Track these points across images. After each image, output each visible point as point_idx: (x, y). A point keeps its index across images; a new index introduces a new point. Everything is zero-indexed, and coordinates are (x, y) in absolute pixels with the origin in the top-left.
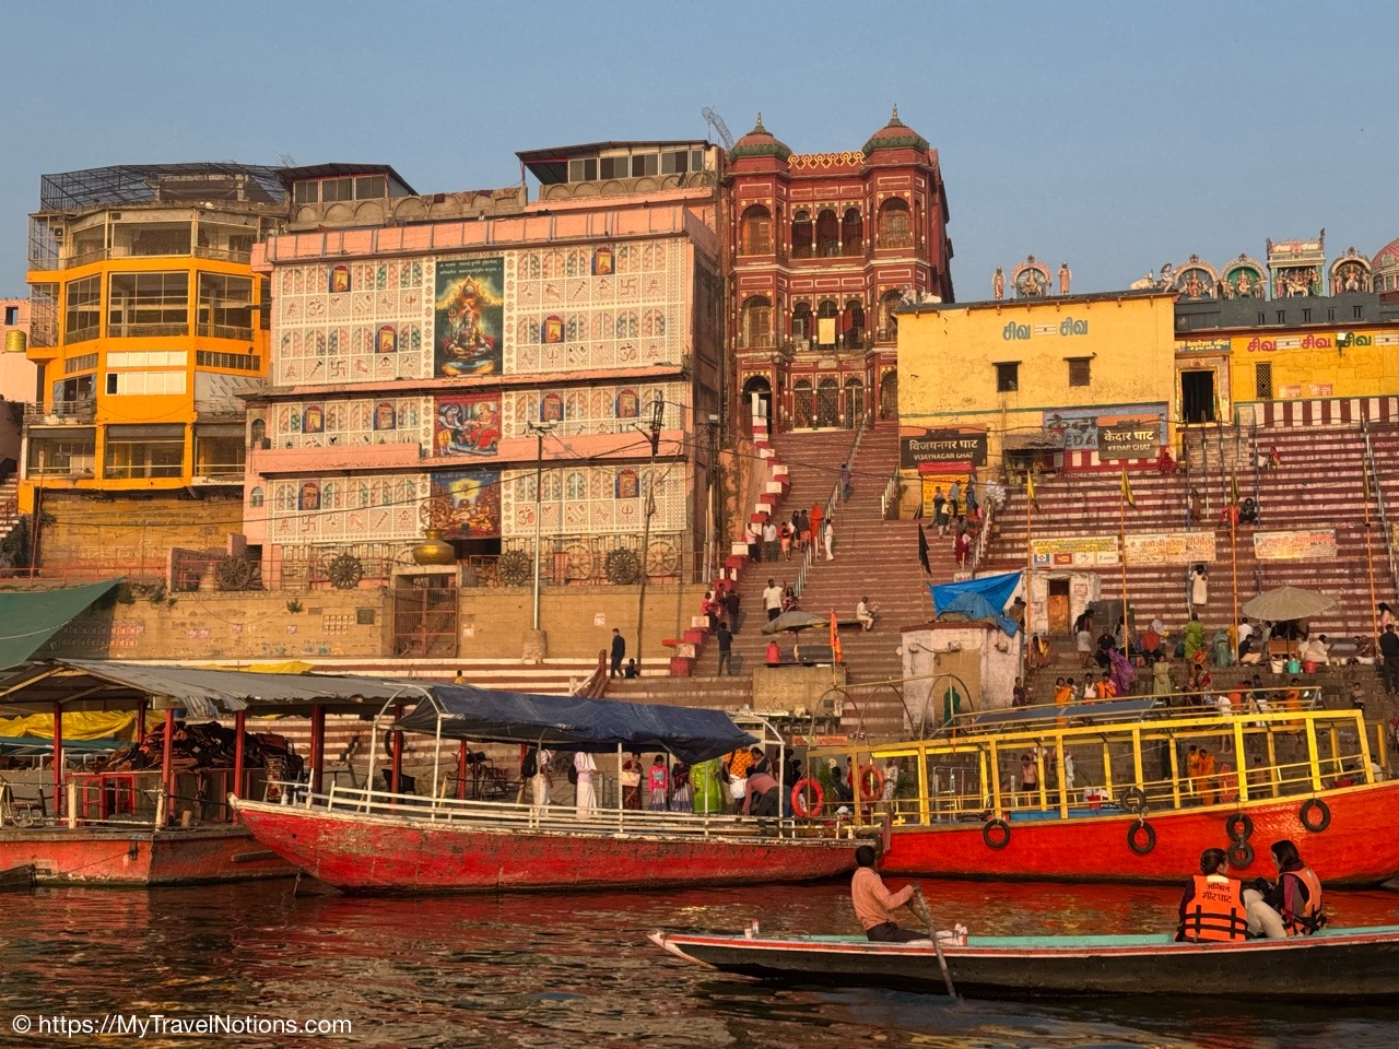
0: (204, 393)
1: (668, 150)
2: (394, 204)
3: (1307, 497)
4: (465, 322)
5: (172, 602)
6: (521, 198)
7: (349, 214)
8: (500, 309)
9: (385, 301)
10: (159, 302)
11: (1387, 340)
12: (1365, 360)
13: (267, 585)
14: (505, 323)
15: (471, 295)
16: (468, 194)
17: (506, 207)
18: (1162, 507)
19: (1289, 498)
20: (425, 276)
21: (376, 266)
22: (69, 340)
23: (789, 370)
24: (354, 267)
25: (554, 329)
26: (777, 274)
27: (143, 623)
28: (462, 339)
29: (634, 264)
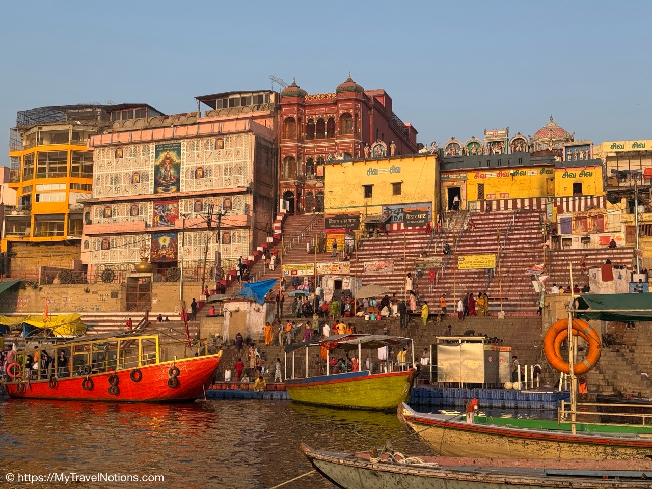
0: (73, 201)
1: (255, 94)
2: (149, 120)
3: (479, 243)
4: (166, 170)
5: (41, 289)
6: (198, 116)
7: (132, 125)
8: (179, 165)
9: (136, 162)
10: (56, 163)
11: (533, 173)
12: (523, 182)
13: (89, 281)
14: (181, 170)
15: (168, 159)
16: (177, 115)
17: (192, 120)
18: (419, 248)
19: (471, 243)
20: (151, 151)
21: (133, 147)
22: (25, 180)
23: (304, 188)
24: (124, 147)
25: (200, 172)
26: (298, 146)
27: (29, 298)
28: (165, 177)
29: (231, 144)
